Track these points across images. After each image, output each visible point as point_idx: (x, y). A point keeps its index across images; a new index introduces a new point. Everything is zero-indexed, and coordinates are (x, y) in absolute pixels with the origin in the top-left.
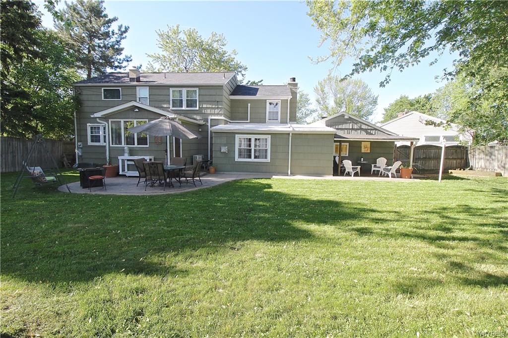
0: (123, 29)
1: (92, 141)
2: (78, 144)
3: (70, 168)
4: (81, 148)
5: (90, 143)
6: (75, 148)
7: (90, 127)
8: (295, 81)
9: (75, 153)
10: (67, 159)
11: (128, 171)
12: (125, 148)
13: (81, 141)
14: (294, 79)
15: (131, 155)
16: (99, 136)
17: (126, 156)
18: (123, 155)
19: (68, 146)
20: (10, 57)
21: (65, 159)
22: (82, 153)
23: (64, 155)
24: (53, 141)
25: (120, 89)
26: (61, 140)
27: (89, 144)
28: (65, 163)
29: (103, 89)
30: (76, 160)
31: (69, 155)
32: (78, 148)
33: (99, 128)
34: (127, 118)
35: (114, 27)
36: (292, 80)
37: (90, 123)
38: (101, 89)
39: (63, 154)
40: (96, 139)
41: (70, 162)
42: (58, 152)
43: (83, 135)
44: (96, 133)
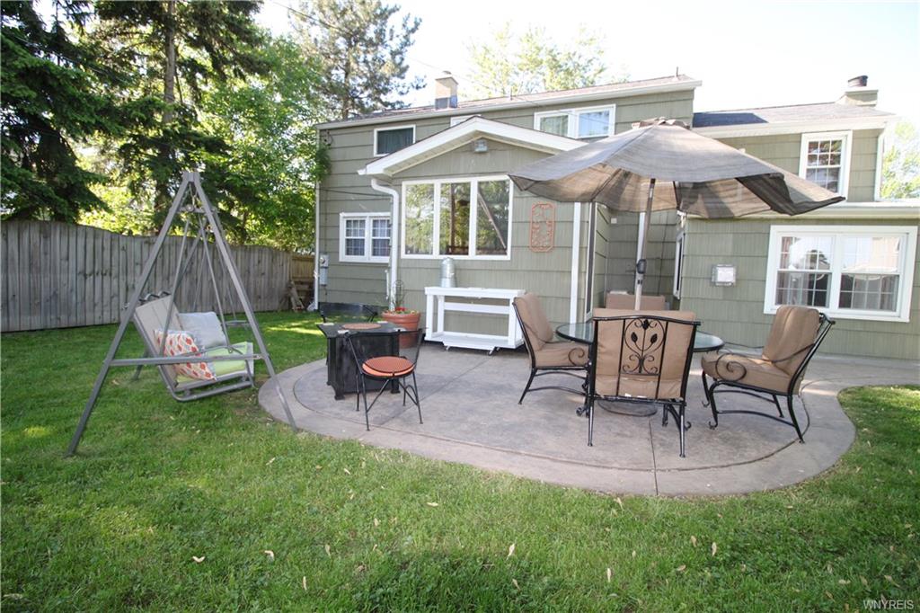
0: (411, 25)
1: (348, 253)
2: (319, 258)
3: (303, 313)
4: (326, 268)
5: (343, 257)
6: (314, 269)
7: (345, 220)
8: (865, 85)
9: (314, 278)
10: (298, 291)
11: (445, 329)
12: (444, 262)
13: (326, 253)
14: (863, 80)
15: (457, 282)
16: (363, 240)
17: (447, 288)
18: (439, 284)
19: (302, 264)
20: (202, 69)
21: (294, 291)
22: (329, 278)
23: (292, 283)
24: (273, 252)
25: (414, 126)
26: (287, 251)
27: (341, 260)
28: (292, 299)
29: (376, 130)
30: (313, 295)
31: (302, 283)
32: (319, 267)
33: (363, 222)
34: (451, 176)
35: (394, 22)
36: (857, 82)
37: (346, 212)
38: (372, 131)
39: (290, 281)
40: (355, 247)
41: (302, 297)
42: (282, 277)
43: (330, 240)
44: (355, 235)
